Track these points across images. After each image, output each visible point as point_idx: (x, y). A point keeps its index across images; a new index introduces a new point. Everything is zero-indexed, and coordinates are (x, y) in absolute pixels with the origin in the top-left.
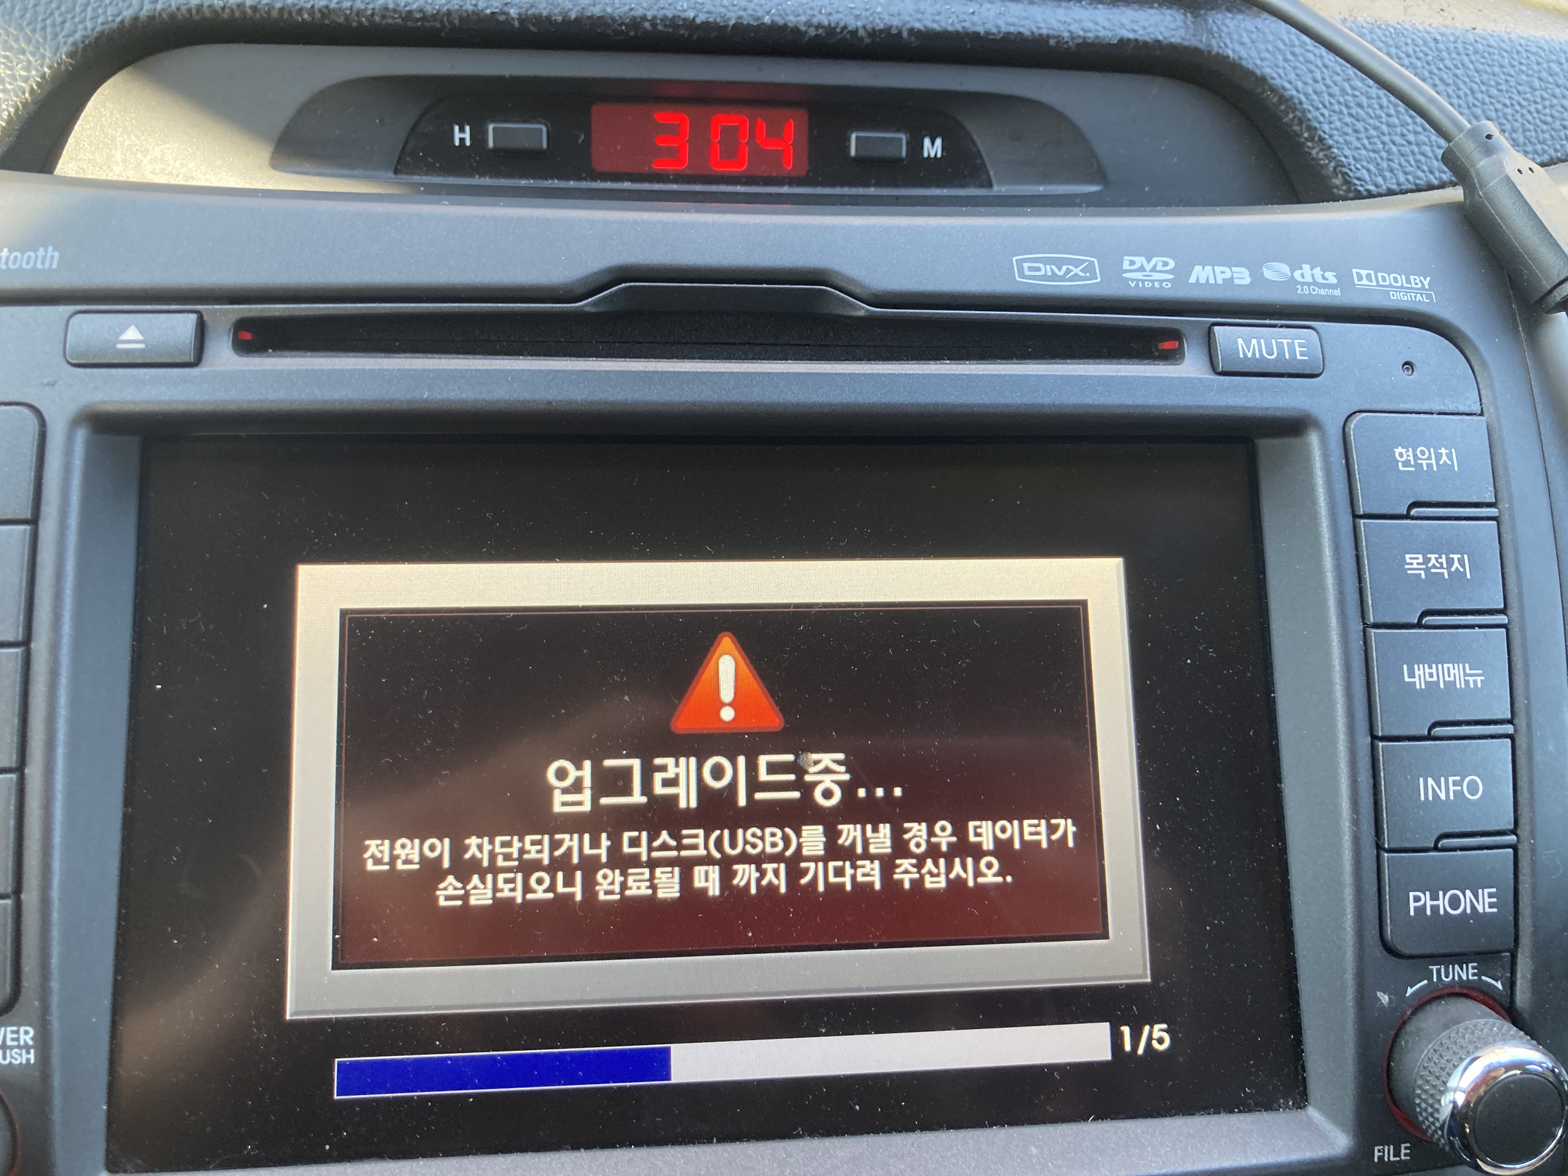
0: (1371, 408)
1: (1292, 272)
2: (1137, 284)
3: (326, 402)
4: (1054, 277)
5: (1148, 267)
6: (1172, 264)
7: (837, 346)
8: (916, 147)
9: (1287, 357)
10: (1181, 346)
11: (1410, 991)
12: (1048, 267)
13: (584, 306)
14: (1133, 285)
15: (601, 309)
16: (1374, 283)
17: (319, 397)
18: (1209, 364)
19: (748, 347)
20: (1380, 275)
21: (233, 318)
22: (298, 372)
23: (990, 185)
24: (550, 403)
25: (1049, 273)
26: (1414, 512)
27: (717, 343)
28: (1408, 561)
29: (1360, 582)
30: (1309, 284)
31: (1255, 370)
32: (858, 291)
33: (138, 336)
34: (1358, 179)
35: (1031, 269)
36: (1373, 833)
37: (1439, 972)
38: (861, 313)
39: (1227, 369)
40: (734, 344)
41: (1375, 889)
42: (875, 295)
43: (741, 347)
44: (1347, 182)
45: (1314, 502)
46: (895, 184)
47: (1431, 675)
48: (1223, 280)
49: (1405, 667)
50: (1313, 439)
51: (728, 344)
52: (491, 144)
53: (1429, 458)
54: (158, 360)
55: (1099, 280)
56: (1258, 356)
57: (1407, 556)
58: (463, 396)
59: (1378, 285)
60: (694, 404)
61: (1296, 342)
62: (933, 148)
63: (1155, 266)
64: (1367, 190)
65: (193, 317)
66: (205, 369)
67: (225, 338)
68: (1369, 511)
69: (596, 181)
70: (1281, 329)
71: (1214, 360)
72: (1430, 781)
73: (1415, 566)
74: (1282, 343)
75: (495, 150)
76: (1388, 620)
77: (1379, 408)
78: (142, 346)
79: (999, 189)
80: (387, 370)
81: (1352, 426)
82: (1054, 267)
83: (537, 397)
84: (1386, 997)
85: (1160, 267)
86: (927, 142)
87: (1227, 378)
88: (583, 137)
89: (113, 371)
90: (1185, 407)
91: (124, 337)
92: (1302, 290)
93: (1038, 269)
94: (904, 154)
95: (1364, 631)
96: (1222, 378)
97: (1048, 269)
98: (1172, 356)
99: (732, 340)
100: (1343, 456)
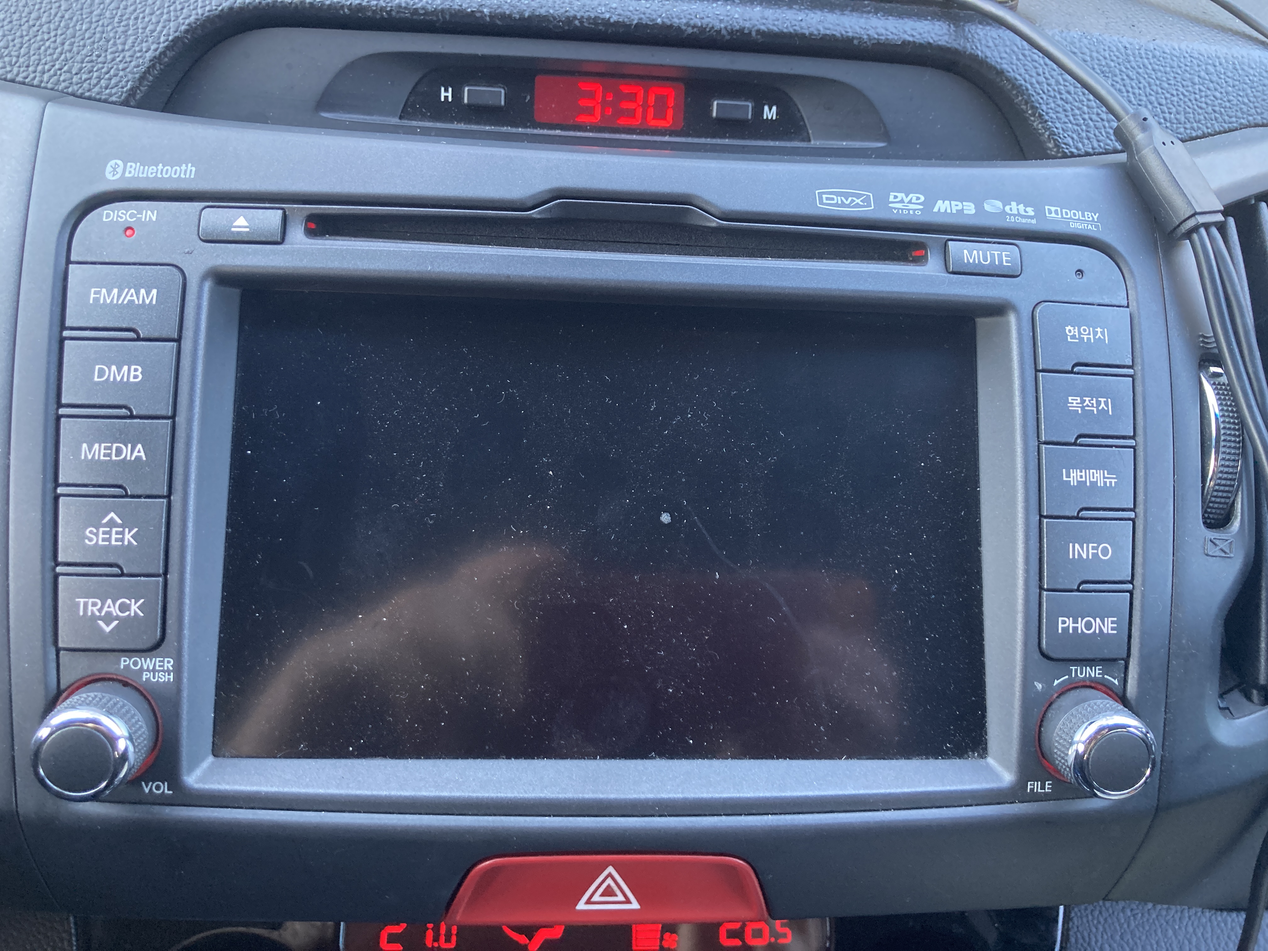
0: (1052, 300)
1: (1004, 207)
2: (898, 211)
3: (365, 270)
4: (843, 205)
5: (906, 200)
6: (922, 198)
7: (697, 246)
8: (759, 112)
9: (997, 263)
10: (926, 253)
11: (1056, 682)
12: (839, 198)
13: (533, 213)
14: (895, 212)
15: (543, 216)
16: (1060, 216)
17: (361, 267)
18: (944, 267)
19: (637, 244)
20: (1064, 211)
21: (306, 213)
22: (347, 250)
23: (809, 141)
24: (509, 277)
25: (840, 202)
26: (1075, 369)
27: (618, 242)
28: (1070, 401)
29: (1037, 414)
30: (1015, 215)
31: (975, 271)
32: (712, 210)
33: (246, 224)
34: (1065, 144)
35: (827, 199)
36: (1038, 578)
37: (1076, 671)
38: (714, 225)
39: (955, 270)
40: (629, 242)
41: (1037, 614)
42: (723, 213)
43: (634, 245)
44: (1057, 146)
45: (1010, 360)
46: (743, 138)
47: (1081, 477)
48: (957, 210)
49: (1064, 470)
50: (1012, 318)
51: (625, 242)
52: (466, 101)
53: (1089, 334)
54: (258, 239)
55: (873, 207)
56: (977, 262)
57: (1070, 398)
58: (453, 270)
59: (1062, 217)
60: (602, 280)
61: (1004, 253)
62: (770, 113)
63: (911, 199)
64: (1070, 152)
65: (280, 212)
66: (287, 246)
67: (300, 226)
68: (1045, 367)
69: (536, 128)
70: (994, 245)
71: (948, 264)
72: (1077, 546)
73: (1075, 405)
74: (994, 254)
75: (469, 106)
76: (1054, 439)
77: (1058, 299)
78: (247, 230)
79: (815, 143)
80: (405, 251)
81: (1038, 311)
82: (843, 198)
83: (501, 272)
84: (1040, 685)
85: (914, 201)
86: (766, 108)
87: (956, 276)
88: (528, 97)
89: (229, 245)
90: (926, 294)
91: (235, 224)
92: (1010, 219)
93: (833, 199)
94: (750, 117)
95: (1039, 446)
96: (952, 276)
97: (838, 200)
98: (920, 260)
99: (627, 240)
100: (1031, 330)
